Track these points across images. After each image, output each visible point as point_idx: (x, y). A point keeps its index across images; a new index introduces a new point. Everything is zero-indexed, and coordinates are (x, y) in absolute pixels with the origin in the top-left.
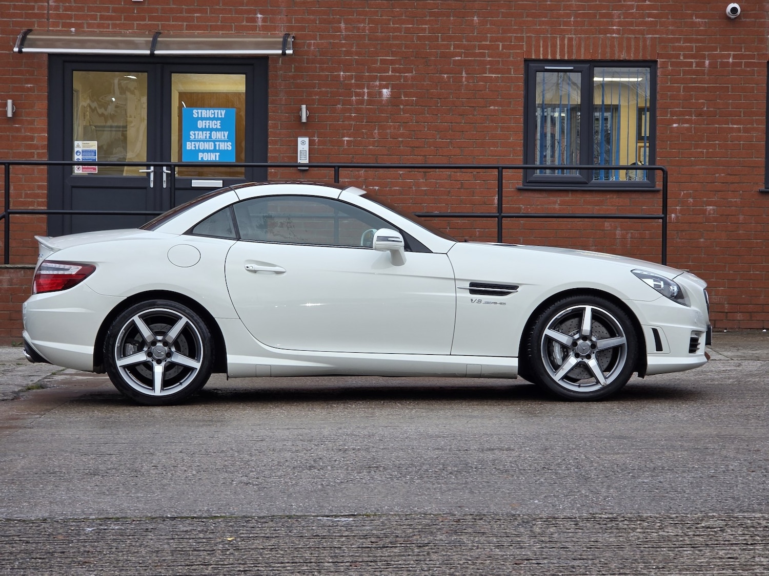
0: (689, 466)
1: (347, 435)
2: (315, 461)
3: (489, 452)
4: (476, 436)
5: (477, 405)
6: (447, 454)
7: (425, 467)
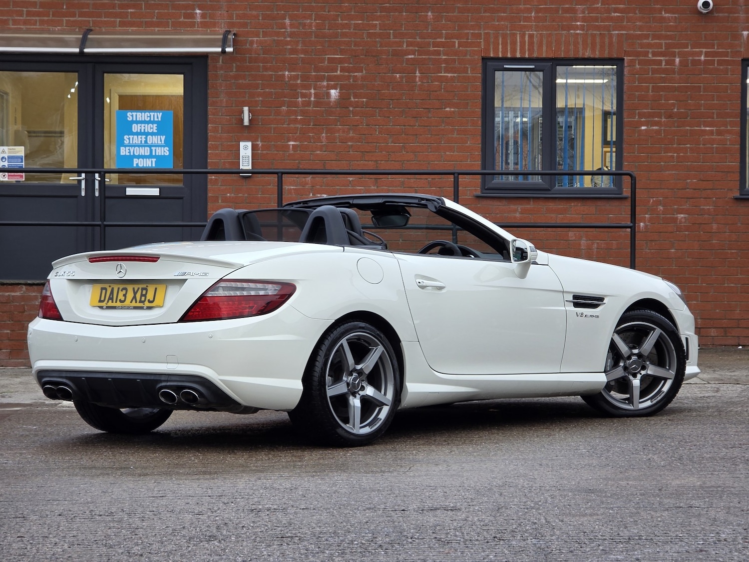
0: (671, 534)
1: (266, 488)
2: (218, 528)
3: (431, 514)
4: (418, 490)
5: (423, 444)
6: (379, 516)
7: (350, 537)
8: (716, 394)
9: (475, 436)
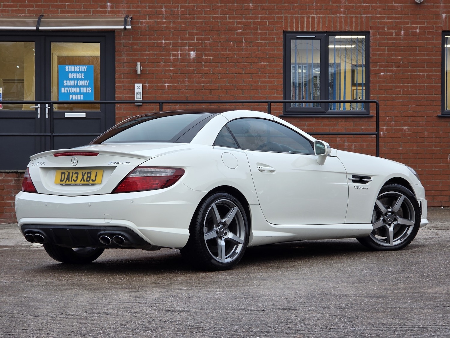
0: (438, 324)
1: (173, 297)
2: (149, 322)
3: (281, 312)
4: (269, 297)
5: (265, 268)
6: (250, 314)
7: (235, 327)
8: (436, 236)
9: (296, 263)
